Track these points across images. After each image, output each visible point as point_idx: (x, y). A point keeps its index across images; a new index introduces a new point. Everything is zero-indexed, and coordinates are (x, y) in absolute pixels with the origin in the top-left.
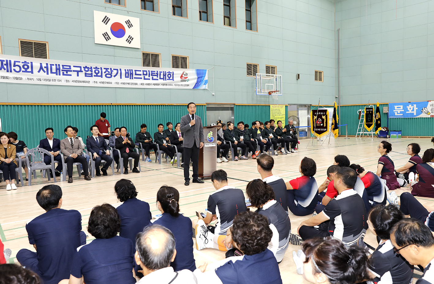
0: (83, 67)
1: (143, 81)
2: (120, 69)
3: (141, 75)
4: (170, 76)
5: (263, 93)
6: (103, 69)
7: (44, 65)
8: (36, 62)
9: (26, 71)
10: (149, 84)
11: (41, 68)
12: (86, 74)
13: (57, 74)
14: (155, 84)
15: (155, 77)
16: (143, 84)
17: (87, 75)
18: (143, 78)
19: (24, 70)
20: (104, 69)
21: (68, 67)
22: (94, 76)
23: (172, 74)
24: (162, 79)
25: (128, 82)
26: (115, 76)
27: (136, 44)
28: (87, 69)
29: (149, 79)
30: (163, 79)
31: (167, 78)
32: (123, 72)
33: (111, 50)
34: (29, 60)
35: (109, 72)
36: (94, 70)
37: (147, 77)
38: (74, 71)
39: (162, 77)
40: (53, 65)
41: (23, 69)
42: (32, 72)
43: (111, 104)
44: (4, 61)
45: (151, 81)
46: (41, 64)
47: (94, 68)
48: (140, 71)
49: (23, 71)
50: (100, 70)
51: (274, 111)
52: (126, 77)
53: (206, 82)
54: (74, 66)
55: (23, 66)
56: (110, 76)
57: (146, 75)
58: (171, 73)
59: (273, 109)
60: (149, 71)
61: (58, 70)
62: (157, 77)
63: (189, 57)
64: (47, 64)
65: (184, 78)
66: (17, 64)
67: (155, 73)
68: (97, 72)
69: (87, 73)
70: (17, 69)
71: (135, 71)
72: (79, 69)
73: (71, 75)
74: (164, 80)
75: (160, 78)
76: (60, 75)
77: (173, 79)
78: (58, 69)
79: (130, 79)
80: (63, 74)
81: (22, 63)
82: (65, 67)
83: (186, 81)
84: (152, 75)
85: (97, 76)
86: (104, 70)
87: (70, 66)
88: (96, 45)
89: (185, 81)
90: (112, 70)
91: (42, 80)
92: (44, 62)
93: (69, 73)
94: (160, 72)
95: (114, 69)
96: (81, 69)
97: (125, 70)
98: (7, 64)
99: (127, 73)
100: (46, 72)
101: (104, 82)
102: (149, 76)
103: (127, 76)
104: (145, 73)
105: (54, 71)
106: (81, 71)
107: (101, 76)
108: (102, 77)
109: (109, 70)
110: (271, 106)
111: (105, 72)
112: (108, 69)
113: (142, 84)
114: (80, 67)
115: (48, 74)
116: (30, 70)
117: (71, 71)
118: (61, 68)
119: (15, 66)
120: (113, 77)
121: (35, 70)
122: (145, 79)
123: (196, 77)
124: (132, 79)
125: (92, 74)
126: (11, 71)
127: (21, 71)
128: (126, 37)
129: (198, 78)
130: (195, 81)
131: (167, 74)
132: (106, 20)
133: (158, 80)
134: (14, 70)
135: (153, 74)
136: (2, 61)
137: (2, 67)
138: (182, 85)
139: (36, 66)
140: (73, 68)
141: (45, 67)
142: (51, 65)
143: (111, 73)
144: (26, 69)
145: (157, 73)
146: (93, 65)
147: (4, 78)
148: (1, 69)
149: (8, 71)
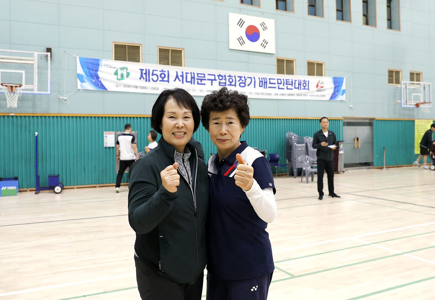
0: (218, 76)
1: (277, 91)
2: (254, 78)
3: (275, 84)
4: (306, 85)
5: (408, 104)
6: (236, 77)
7: (180, 74)
8: (172, 70)
9: (163, 81)
10: (283, 95)
11: (177, 77)
12: (220, 83)
13: (191, 83)
14: (289, 95)
15: (290, 87)
16: (277, 94)
18: (277, 87)
20: (238, 77)
21: (203, 76)
22: (228, 85)
23: (307, 83)
24: (297, 88)
25: (262, 92)
26: (248, 85)
27: (271, 48)
28: (221, 78)
29: (284, 89)
31: (302, 87)
32: (257, 81)
33: (245, 56)
34: (166, 68)
35: (243, 81)
36: (227, 78)
37: (281, 86)
38: (208, 80)
39: (297, 86)
40: (188, 73)
41: (160, 79)
42: (168, 81)
44: (143, 70)
45: (286, 91)
46: (177, 72)
47: (228, 76)
48: (275, 79)
49: (160, 81)
50: (234, 78)
51: (420, 127)
52: (260, 86)
53: (344, 92)
54: (208, 75)
55: (161, 75)
56: (243, 85)
57: (281, 83)
58: (307, 81)
59: (419, 125)
60: (283, 79)
62: (292, 86)
63: (325, 63)
64: (182, 72)
65: (320, 87)
66: (155, 72)
67: (290, 81)
68: (231, 80)
69: (221, 81)
70: (155, 78)
71: (269, 79)
72: (213, 78)
73: (205, 84)
74: (299, 90)
75: (295, 88)
76: (194, 84)
77: (308, 89)
78: (193, 78)
79: (264, 88)
80: (198, 84)
81: (160, 71)
82: (199, 75)
84: (287, 84)
85: (230, 85)
86: (238, 79)
87: (204, 74)
88: (230, 50)
89: (321, 91)
90: (246, 78)
92: (179, 70)
93: (203, 82)
94: (295, 81)
95: (248, 78)
96: (215, 78)
97: (259, 78)
98: (146, 74)
99: (261, 81)
100: (181, 81)
102: (284, 85)
103: (261, 85)
104: (279, 81)
105: (189, 80)
106: (215, 80)
107: (235, 85)
108: (235, 86)
109: (243, 79)
110: (416, 121)
111: (239, 81)
112: (242, 77)
113: (276, 94)
114: (215, 75)
115: (183, 83)
116: (166, 79)
117: (205, 80)
118: (196, 77)
119: (153, 75)
120: (246, 86)
121: (172, 79)
122: (279, 88)
123: (333, 86)
124: (266, 88)
125: (225, 83)
126: (149, 81)
127: (159, 81)
128: (260, 41)
129: (335, 87)
130: (332, 91)
131: (302, 82)
132: (241, 23)
133: (292, 89)
134: (152, 79)
135: (287, 82)
136: (142, 70)
137: (142, 76)
138: (317, 96)
139: (173, 75)
140: (207, 77)
141: (181, 76)
142: (187, 73)
143: (245, 82)
144: (163, 78)
145: (292, 82)
146: (227, 73)
147: (143, 88)
148: (140, 79)
149: (146, 81)
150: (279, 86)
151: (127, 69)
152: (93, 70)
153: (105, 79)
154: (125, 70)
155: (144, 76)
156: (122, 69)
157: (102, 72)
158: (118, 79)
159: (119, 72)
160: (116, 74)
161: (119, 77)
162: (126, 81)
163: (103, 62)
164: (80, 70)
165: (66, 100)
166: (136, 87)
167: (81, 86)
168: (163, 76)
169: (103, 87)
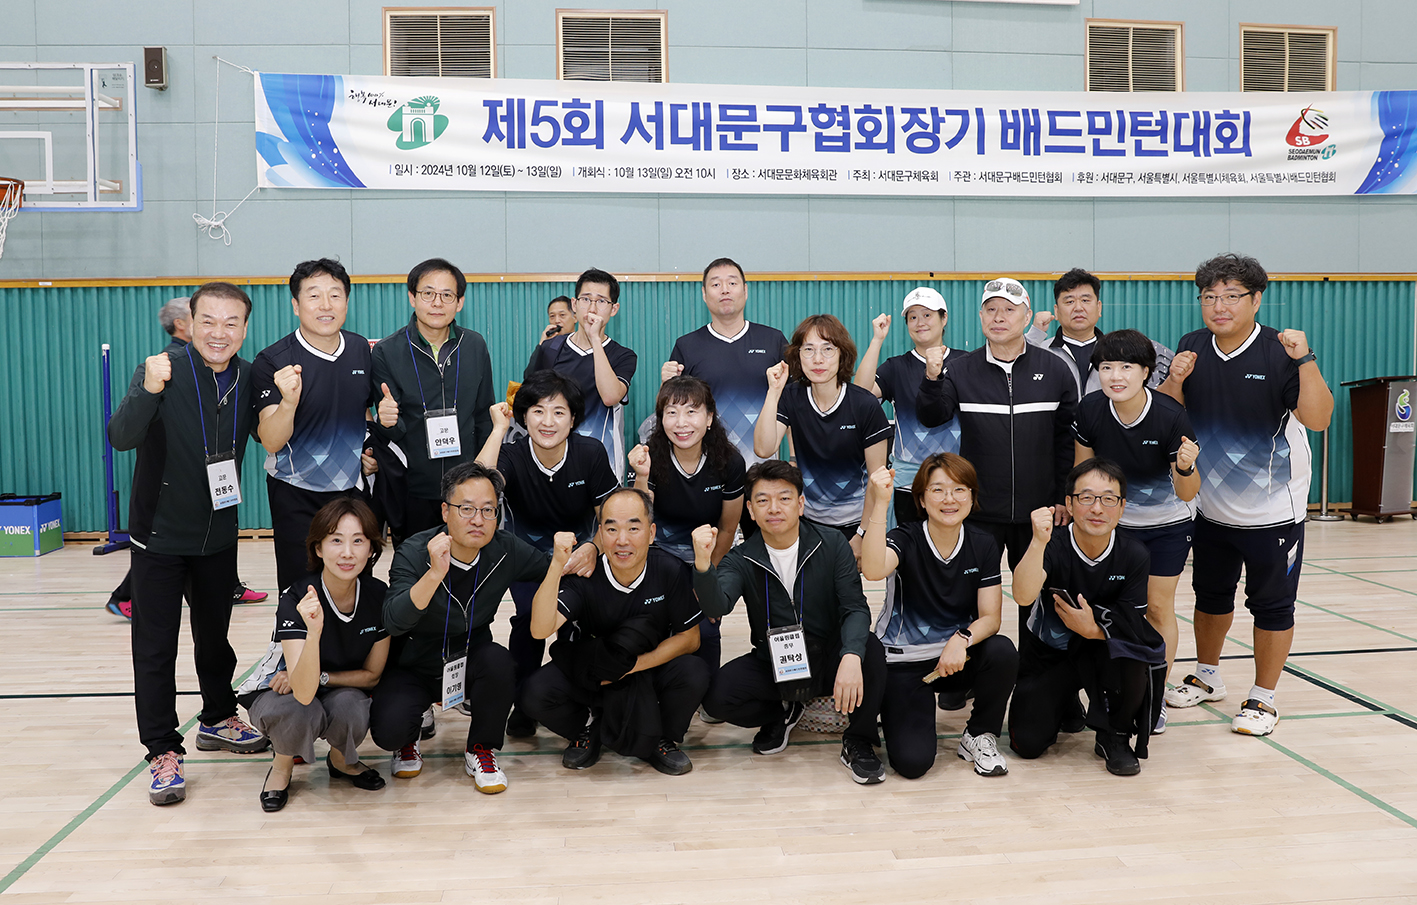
0: (811, 110)
1: (1088, 162)
2: (979, 112)
3: (1078, 133)
4: (1232, 133)
6: (897, 111)
7: (648, 109)
8: (618, 97)
9: (577, 141)
10: (1118, 178)
11: (635, 122)
12: (819, 138)
13: (697, 147)
14: (1149, 178)
15: (1150, 143)
16: (1090, 176)
17: (825, 144)
18: (1090, 148)
19: (570, 135)
20: (904, 111)
21: (746, 113)
22: (859, 146)
23: (1239, 124)
24: (1186, 149)
25: (1013, 171)
26: (951, 144)
28: (823, 118)
29: (1122, 153)
30: (1194, 148)
31: (1215, 143)
32: (993, 123)
33: (938, 23)
34: (588, 92)
35: (925, 126)
36: (854, 118)
37: (1108, 142)
38: (768, 128)
39: (1187, 138)
40: (684, 107)
41: (566, 134)
42: (599, 142)
43: (932, 275)
44: (500, 103)
45: (1131, 163)
46: (635, 106)
47: (857, 111)
48: (1077, 114)
49: (566, 142)
50: (883, 118)
52: (1005, 145)
54: (770, 108)
55: (568, 119)
56: (928, 143)
57: (1107, 131)
58: (1237, 117)
60: (1120, 113)
61: (702, 129)
62: (1164, 140)
63: (1338, 33)
64: (659, 105)
65: (1306, 141)
66: (544, 111)
67: (1153, 120)
68: (869, 126)
69: (826, 132)
70: (545, 131)
71: (1052, 115)
72: (788, 118)
73: (754, 147)
74: (1197, 154)
75: (1178, 147)
76: (708, 147)
77: (1246, 150)
78: (701, 123)
79: (1027, 152)
80: (725, 145)
81: (565, 105)
82: (730, 112)
83: (1320, 156)
84: (1134, 132)
85: (869, 145)
86: (902, 119)
87: (752, 109)
88: (868, 4)
89: (1312, 155)
90: (942, 114)
91: (636, 173)
92: (646, 95)
93: (748, 138)
94: (1179, 117)
95: (949, 112)
96: (799, 118)
97: (1003, 113)
98: (508, 118)
99: (1011, 126)
100: (653, 141)
101: (900, 174)
102: (1121, 139)
103: (1010, 140)
104: (1100, 122)
105: (686, 130)
106: (799, 127)
107: (890, 146)
108: (891, 150)
109: (927, 118)
111: (906, 128)
112: (923, 111)
113: (1085, 177)
114: (797, 110)
115: (660, 146)
116: (590, 133)
117: (756, 129)
118: (716, 120)
119: (536, 121)
120: (943, 146)
121: (613, 133)
122: (1098, 151)
123: (1380, 133)
124: (1037, 152)
125: (846, 138)
126: (522, 145)
127: (560, 141)
129: (1389, 137)
130: (1372, 154)
131: (1215, 123)
133: (1164, 153)
134: (535, 137)
135: (1139, 125)
136: (492, 105)
137: (492, 130)
138: (1294, 177)
139: (617, 117)
140: (764, 117)
141: (650, 119)
142: (675, 108)
143: (937, 129)
144: (577, 131)
145: (1163, 123)
146: (854, 98)
147: (497, 171)
148: (487, 138)
149: (511, 145)
150: (1096, 142)
151: (436, 108)
152: (310, 116)
153: (354, 149)
154: (429, 109)
155: (503, 127)
156: (418, 105)
157: (343, 121)
158: (401, 144)
159: (407, 120)
160: (395, 124)
161: (407, 138)
162: (434, 151)
163: (348, 85)
164: (265, 121)
165: (219, 227)
166: (472, 170)
167: (270, 175)
168: (577, 122)
169: (347, 177)
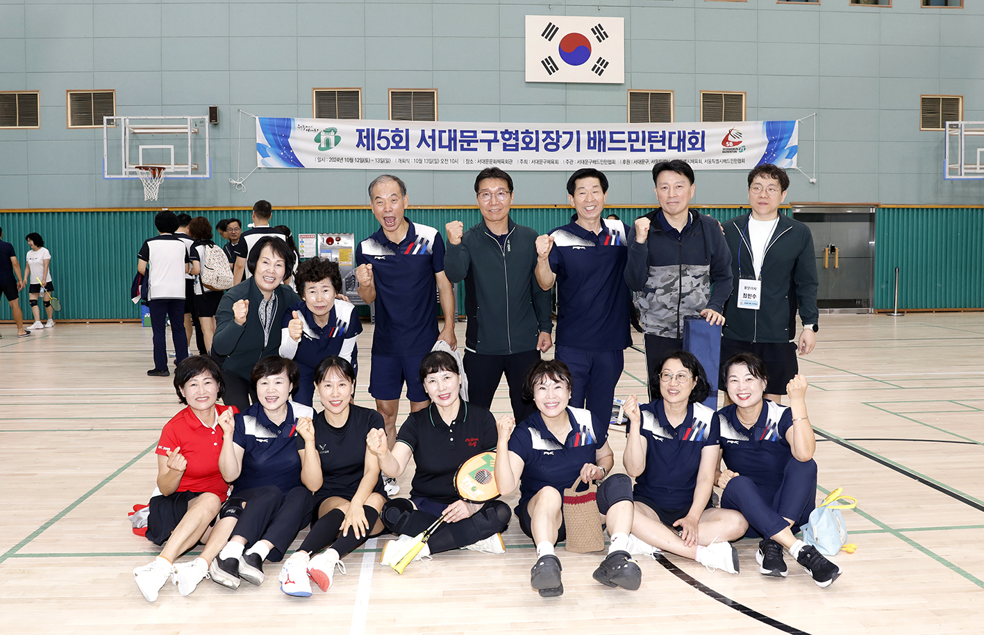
0: (501, 132)
1: (628, 155)
2: (578, 132)
3: (624, 141)
4: (697, 141)
5: (966, 174)
6: (540, 132)
7: (428, 133)
8: (415, 129)
9: (397, 147)
10: (641, 162)
11: (423, 139)
12: (505, 145)
13: (450, 150)
15: (657, 146)
16: (628, 161)
17: (507, 148)
18: (629, 149)
19: (394, 145)
20: (543, 132)
21: (472, 134)
22: (522, 149)
23: (700, 137)
24: (674, 148)
25: (593, 160)
26: (564, 147)
27: (614, 74)
28: (507, 136)
29: (644, 150)
30: (678, 148)
31: (688, 145)
32: (584, 137)
33: (559, 93)
34: (402, 125)
35: (553, 139)
36: (521, 136)
37: (637, 145)
38: (481, 141)
39: (675, 143)
40: (445, 132)
41: (392, 144)
42: (407, 148)
43: (556, 206)
44: (364, 130)
45: (648, 155)
46: (423, 131)
47: (522, 133)
48: (624, 133)
49: (392, 148)
50: (534, 136)
52: (589, 147)
53: (793, 151)
54: (483, 132)
55: (393, 137)
56: (554, 147)
57: (637, 140)
58: (699, 133)
60: (643, 132)
61: (453, 142)
62: (664, 144)
63: (747, 94)
64: (433, 131)
65: (731, 144)
66: (383, 134)
67: (658, 135)
68: (527, 140)
69: (508, 143)
70: (383, 143)
71: (612, 133)
72: (491, 136)
73: (476, 149)
74: (679, 151)
75: (670, 147)
76: (455, 150)
77: (703, 149)
78: (452, 139)
79: (599, 151)
80: (463, 149)
81: (392, 131)
82: (465, 134)
83: (738, 151)
84: (650, 141)
85: (527, 148)
86: (542, 136)
87: (475, 132)
88: (527, 84)
89: (735, 151)
90: (561, 133)
91: (423, 161)
92: (428, 127)
93: (473, 145)
94: (671, 134)
95: (564, 133)
96: (496, 137)
97: (589, 133)
98: (367, 137)
99: (592, 139)
100: (431, 147)
101: (541, 161)
102: (644, 144)
103: (592, 145)
104: (634, 137)
105: (445, 142)
106: (496, 140)
108: (537, 150)
109: (554, 136)
111: (544, 140)
112: (552, 132)
113: (626, 162)
114: (495, 133)
115: (434, 149)
116: (403, 144)
117: (477, 141)
118: (459, 137)
119: (379, 138)
120: (561, 148)
121: (413, 143)
122: (632, 150)
123: (766, 140)
124: (604, 151)
125: (517, 145)
126: (373, 149)
127: (390, 147)
128: (592, 61)
129: (771, 142)
130: (763, 150)
131: (688, 136)
132: (550, 32)
133: (664, 150)
134: (379, 145)
135: (652, 137)
136: (360, 131)
137: (360, 142)
138: (725, 161)
139: (415, 135)
140: (480, 136)
141: (429, 137)
142: (441, 132)
143: (558, 141)
144: (397, 143)
145: (663, 136)
146: (521, 127)
147: (362, 161)
148: (358, 146)
149: (368, 149)
150: (632, 146)
151: (335, 133)
152: (281, 136)
153: (300, 150)
154: (332, 133)
155: (365, 141)
156: (327, 131)
157: (294, 138)
158: (320, 148)
159: (323, 138)
160: (317, 140)
161: (323, 146)
162: (334, 151)
163: (297, 122)
164: (261, 139)
165: (240, 184)
166: (351, 160)
167: (263, 162)
168: (397, 139)
169: (297, 163)
